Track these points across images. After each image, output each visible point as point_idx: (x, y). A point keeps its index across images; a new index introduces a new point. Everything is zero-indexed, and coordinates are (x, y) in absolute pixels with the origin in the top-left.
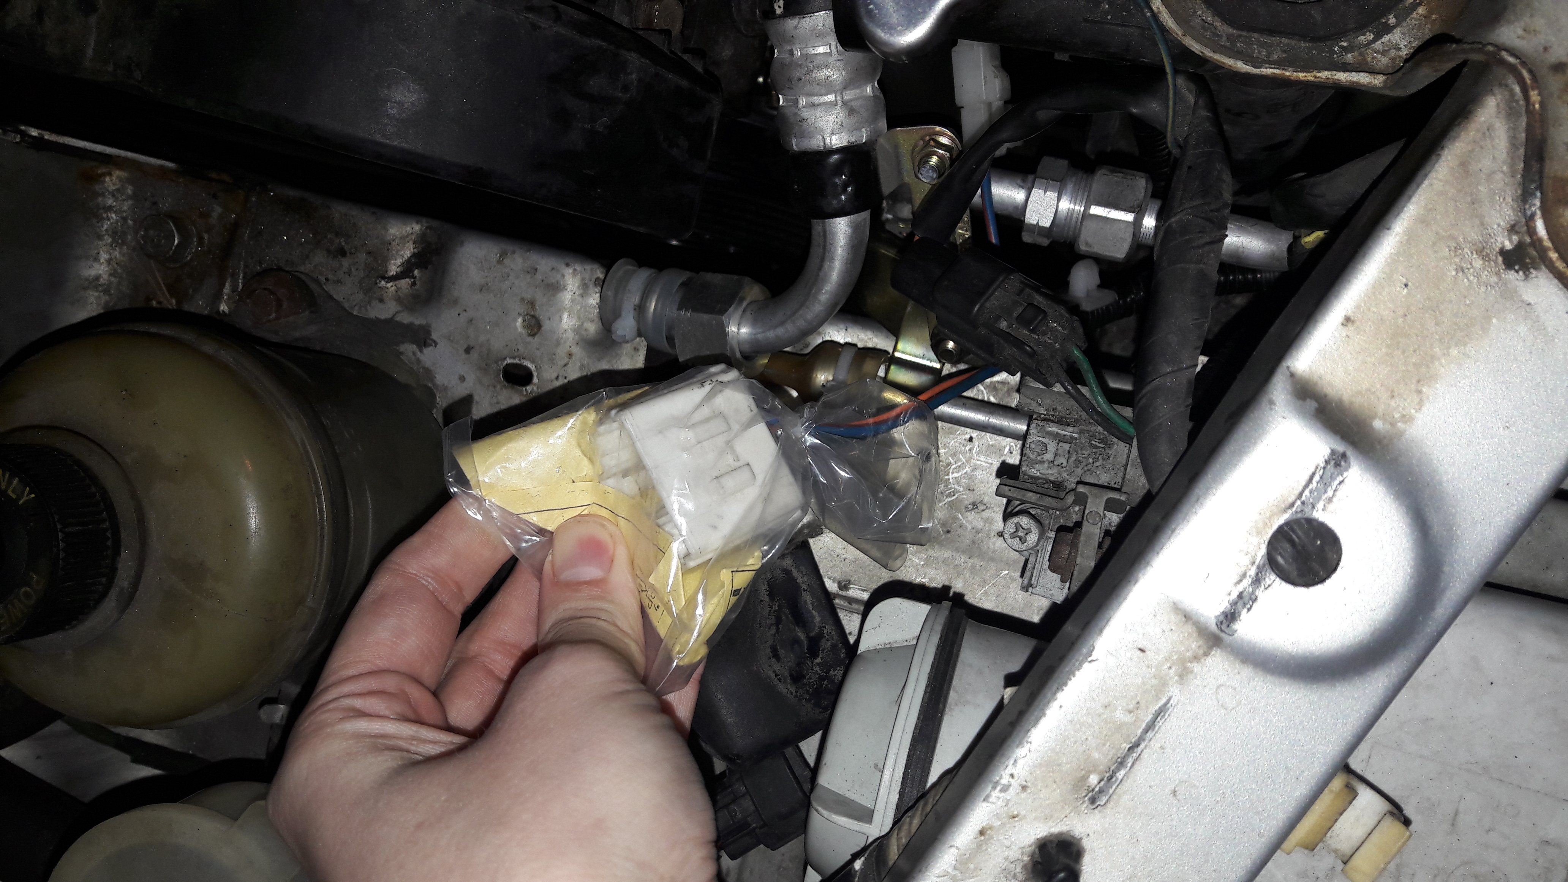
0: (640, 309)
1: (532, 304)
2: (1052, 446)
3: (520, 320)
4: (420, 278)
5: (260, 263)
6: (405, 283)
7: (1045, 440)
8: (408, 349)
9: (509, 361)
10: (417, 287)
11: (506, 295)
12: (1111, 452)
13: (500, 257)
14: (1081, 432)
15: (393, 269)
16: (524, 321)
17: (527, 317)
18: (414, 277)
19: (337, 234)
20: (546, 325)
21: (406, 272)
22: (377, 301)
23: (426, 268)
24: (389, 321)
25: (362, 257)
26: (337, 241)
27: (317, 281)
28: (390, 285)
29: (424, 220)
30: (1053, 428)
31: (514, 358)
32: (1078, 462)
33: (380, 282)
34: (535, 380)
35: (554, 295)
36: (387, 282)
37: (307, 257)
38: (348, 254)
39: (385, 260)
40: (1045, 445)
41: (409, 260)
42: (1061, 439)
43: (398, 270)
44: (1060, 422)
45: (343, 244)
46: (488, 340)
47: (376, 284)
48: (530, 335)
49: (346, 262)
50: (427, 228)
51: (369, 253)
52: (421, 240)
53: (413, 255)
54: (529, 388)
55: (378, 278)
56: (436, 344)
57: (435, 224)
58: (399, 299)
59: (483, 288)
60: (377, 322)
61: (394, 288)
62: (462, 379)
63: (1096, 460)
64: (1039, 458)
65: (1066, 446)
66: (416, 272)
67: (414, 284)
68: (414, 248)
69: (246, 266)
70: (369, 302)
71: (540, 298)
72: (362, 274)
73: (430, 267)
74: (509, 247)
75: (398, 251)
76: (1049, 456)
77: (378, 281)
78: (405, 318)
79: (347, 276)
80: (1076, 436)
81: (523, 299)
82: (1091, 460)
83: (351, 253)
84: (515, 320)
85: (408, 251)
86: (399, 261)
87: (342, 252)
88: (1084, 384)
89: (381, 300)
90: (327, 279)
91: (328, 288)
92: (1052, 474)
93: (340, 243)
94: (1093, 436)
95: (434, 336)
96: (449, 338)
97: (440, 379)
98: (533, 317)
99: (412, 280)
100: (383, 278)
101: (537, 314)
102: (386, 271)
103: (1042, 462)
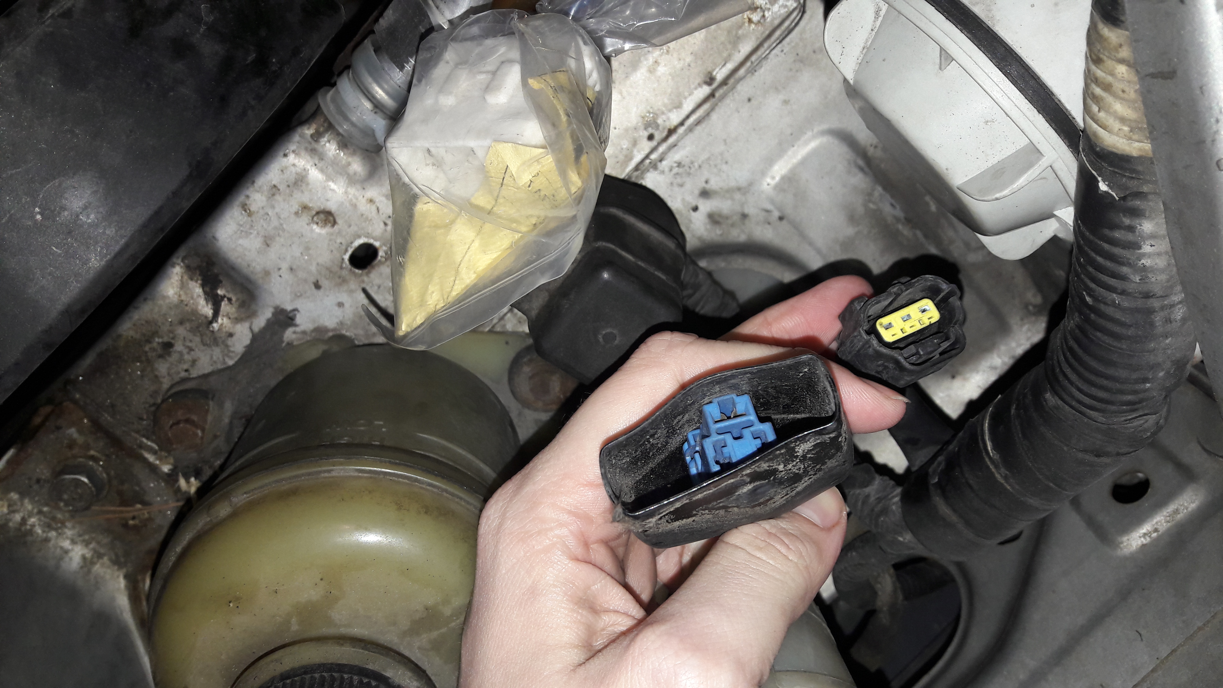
0: (378, 107)
1: (305, 208)
3: (315, 227)
4: (228, 291)
5: (141, 419)
6: (225, 306)
9: (347, 257)
10: (234, 299)
11: (285, 226)
13: (245, 211)
15: (207, 310)
16: (317, 223)
17: (315, 219)
18: (223, 297)
19: (148, 341)
20: (332, 206)
21: (215, 301)
22: (230, 339)
24: (255, 338)
25: (181, 331)
26: (155, 345)
28: (220, 320)
31: (346, 251)
33: (213, 327)
34: (377, 244)
36: (217, 321)
37: (156, 377)
38: (173, 341)
39: (195, 313)
41: (205, 293)
43: (210, 306)
45: (160, 340)
46: (318, 264)
47: (213, 332)
48: (333, 226)
49: (179, 347)
50: (183, 261)
51: (181, 323)
52: (191, 271)
53: (203, 286)
54: (381, 253)
55: (208, 327)
56: (296, 310)
57: (182, 251)
58: (237, 320)
59: (267, 242)
60: (249, 349)
62: (340, 305)
66: (220, 292)
67: (230, 300)
68: (196, 282)
69: (138, 432)
70: (227, 346)
71: (305, 198)
72: (197, 339)
73: (221, 278)
74: (241, 198)
75: (192, 298)
77: (211, 329)
78: (260, 322)
79: (192, 353)
81: (296, 213)
83: (173, 338)
84: (312, 231)
85: (197, 289)
86: (202, 302)
87: (168, 346)
89: (231, 335)
90: (186, 371)
91: (194, 373)
93: (158, 343)
95: (289, 308)
96: (298, 296)
97: (331, 323)
98: (318, 213)
99: (226, 299)
100: (211, 322)
101: (318, 210)
102: (206, 317)
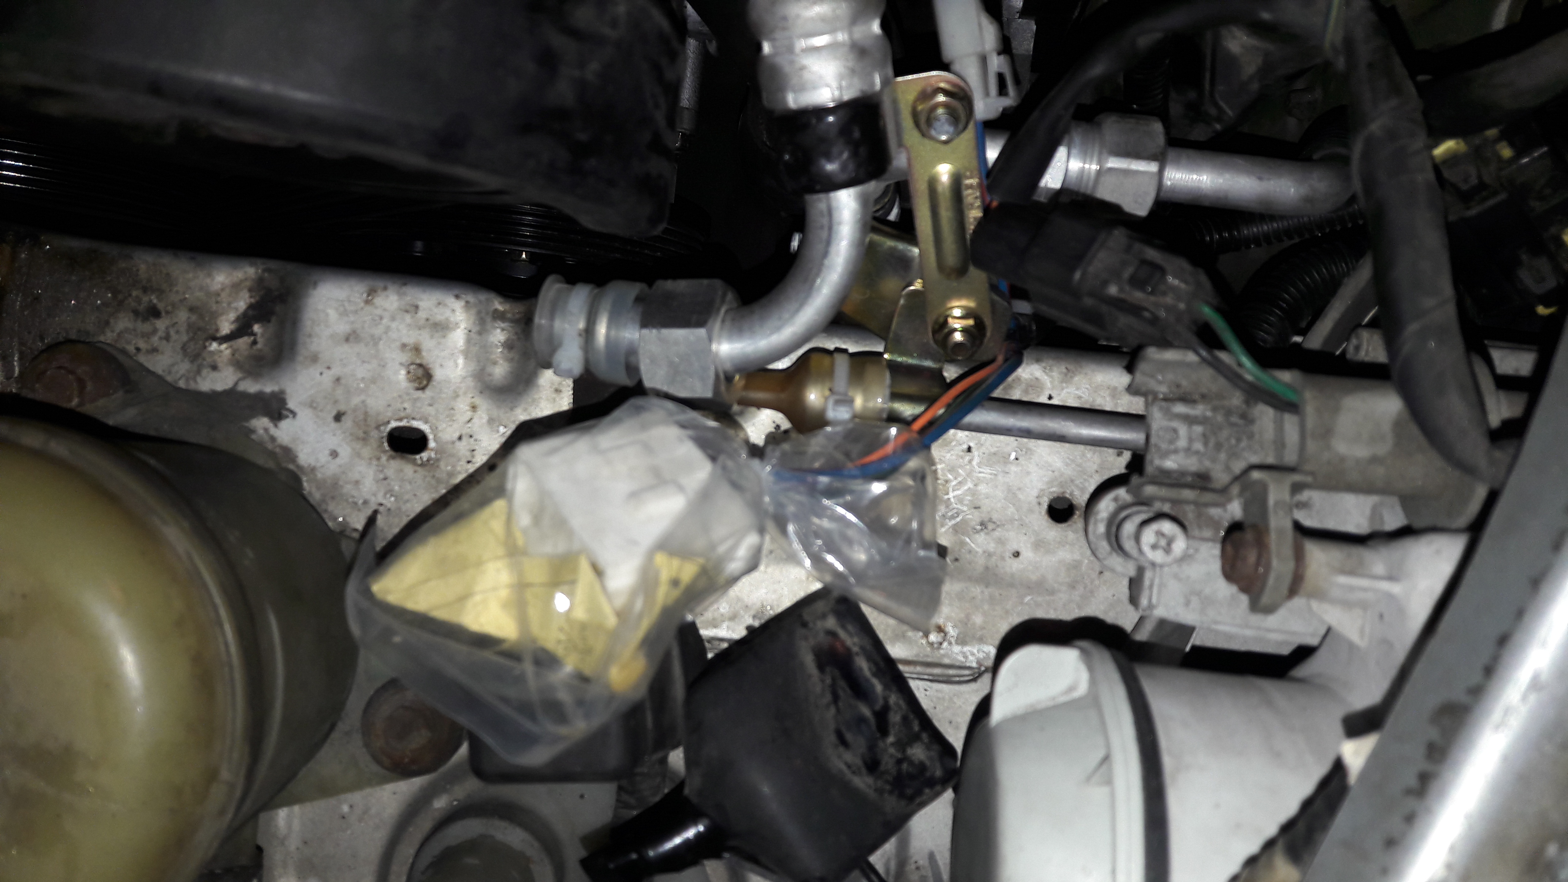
0: (589, 333)
1: (417, 350)
3: (403, 372)
4: (262, 335)
5: (42, 339)
6: (243, 342)
9: (394, 424)
10: (259, 346)
11: (381, 342)
13: (368, 295)
14: (1215, 409)
15: (226, 327)
16: (409, 372)
17: (412, 367)
18: (253, 334)
19: (145, 290)
20: (439, 374)
22: (209, 370)
23: (269, 321)
24: (231, 393)
25: (183, 316)
26: (145, 299)
27: (124, 352)
28: (224, 346)
29: (259, 261)
31: (401, 419)
32: (1218, 446)
33: (211, 344)
34: (432, 444)
35: (444, 337)
36: (220, 344)
37: (107, 323)
38: (163, 314)
39: (215, 316)
40: (1175, 431)
41: (245, 314)
42: (1190, 420)
43: (233, 327)
44: (1185, 399)
45: (155, 301)
46: (363, 402)
47: (205, 347)
48: (418, 389)
49: (161, 324)
50: (264, 270)
51: (192, 309)
52: (259, 285)
53: (251, 307)
54: (425, 455)
55: (207, 339)
56: (294, 414)
57: (274, 264)
58: (237, 364)
59: (351, 337)
60: (214, 396)
61: (228, 352)
62: (334, 454)
64: (1172, 447)
66: (256, 328)
67: (255, 343)
68: (251, 297)
69: (22, 343)
70: (199, 372)
71: (428, 343)
72: (185, 338)
73: (274, 319)
74: (379, 283)
75: (229, 304)
76: (1182, 443)
77: (207, 344)
78: (251, 387)
79: (164, 342)
80: (1209, 414)
81: (404, 346)
82: (1233, 441)
83: (167, 313)
84: (396, 373)
85: (242, 304)
86: (232, 316)
87: (154, 313)
90: (138, 349)
91: (142, 359)
93: (151, 301)
94: (1228, 413)
95: (291, 404)
96: (312, 405)
98: (420, 365)
99: (252, 338)
100: (214, 339)
101: (424, 362)
102: (217, 330)
103: (1176, 451)
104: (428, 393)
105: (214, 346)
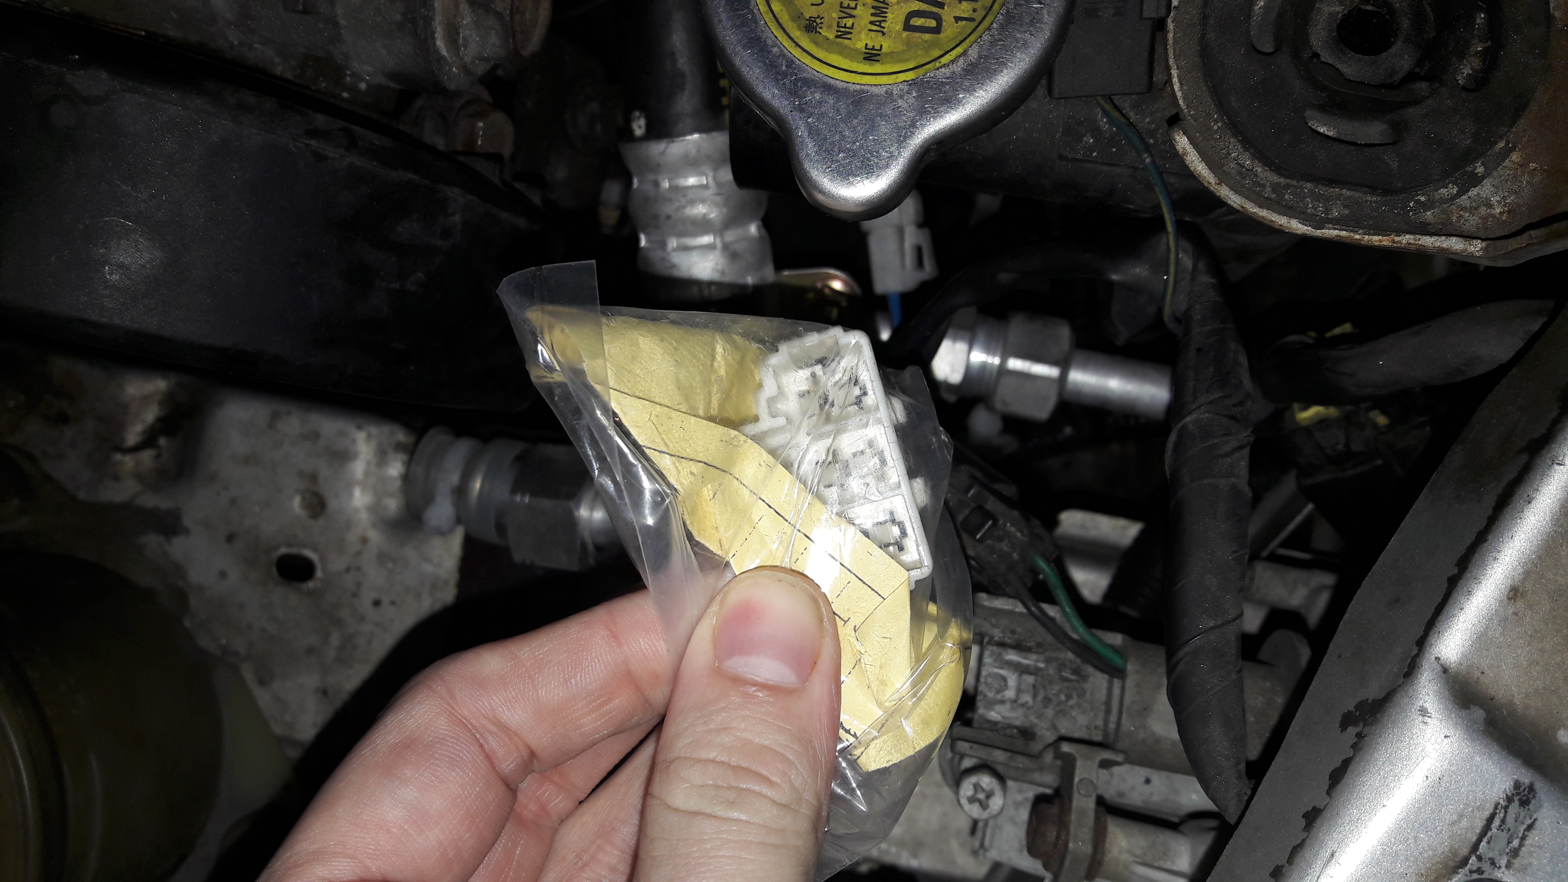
0: (460, 492)
1: (313, 478)
2: (1012, 680)
6: (147, 456)
7: (1003, 672)
8: (152, 541)
9: (284, 550)
12: (1087, 686)
13: (271, 419)
14: (1048, 661)
15: (132, 438)
19: (58, 396)
20: (332, 504)
21: (149, 441)
23: (175, 436)
24: (127, 507)
25: (91, 424)
26: (57, 404)
27: (29, 456)
29: (171, 375)
30: (1012, 656)
32: (1047, 701)
34: (319, 574)
35: (342, 466)
37: (18, 425)
38: (72, 421)
40: (1004, 679)
42: (1021, 670)
44: (1019, 647)
45: (66, 407)
49: (69, 431)
50: (176, 384)
52: (169, 400)
53: (159, 420)
54: (311, 584)
56: (187, 531)
57: (187, 379)
58: (139, 477)
59: (249, 460)
60: (109, 507)
61: (133, 462)
62: (223, 575)
63: (1069, 697)
64: (999, 697)
65: (1030, 679)
66: (162, 441)
67: (158, 456)
68: (160, 411)
74: (283, 407)
76: (1010, 694)
78: (149, 501)
79: (70, 449)
80: (1041, 665)
82: (1063, 697)
83: (76, 420)
85: (151, 415)
87: (64, 419)
88: (1052, 601)
89: (116, 478)
90: (44, 454)
91: (46, 464)
92: (1016, 717)
93: (62, 407)
94: (1062, 666)
95: (187, 521)
97: (195, 576)
101: (319, 491)
103: (1002, 702)
104: (321, 522)
105: (118, 457)
